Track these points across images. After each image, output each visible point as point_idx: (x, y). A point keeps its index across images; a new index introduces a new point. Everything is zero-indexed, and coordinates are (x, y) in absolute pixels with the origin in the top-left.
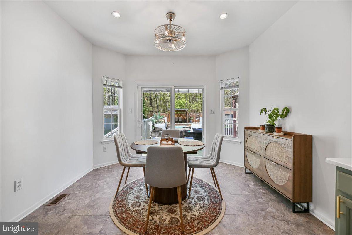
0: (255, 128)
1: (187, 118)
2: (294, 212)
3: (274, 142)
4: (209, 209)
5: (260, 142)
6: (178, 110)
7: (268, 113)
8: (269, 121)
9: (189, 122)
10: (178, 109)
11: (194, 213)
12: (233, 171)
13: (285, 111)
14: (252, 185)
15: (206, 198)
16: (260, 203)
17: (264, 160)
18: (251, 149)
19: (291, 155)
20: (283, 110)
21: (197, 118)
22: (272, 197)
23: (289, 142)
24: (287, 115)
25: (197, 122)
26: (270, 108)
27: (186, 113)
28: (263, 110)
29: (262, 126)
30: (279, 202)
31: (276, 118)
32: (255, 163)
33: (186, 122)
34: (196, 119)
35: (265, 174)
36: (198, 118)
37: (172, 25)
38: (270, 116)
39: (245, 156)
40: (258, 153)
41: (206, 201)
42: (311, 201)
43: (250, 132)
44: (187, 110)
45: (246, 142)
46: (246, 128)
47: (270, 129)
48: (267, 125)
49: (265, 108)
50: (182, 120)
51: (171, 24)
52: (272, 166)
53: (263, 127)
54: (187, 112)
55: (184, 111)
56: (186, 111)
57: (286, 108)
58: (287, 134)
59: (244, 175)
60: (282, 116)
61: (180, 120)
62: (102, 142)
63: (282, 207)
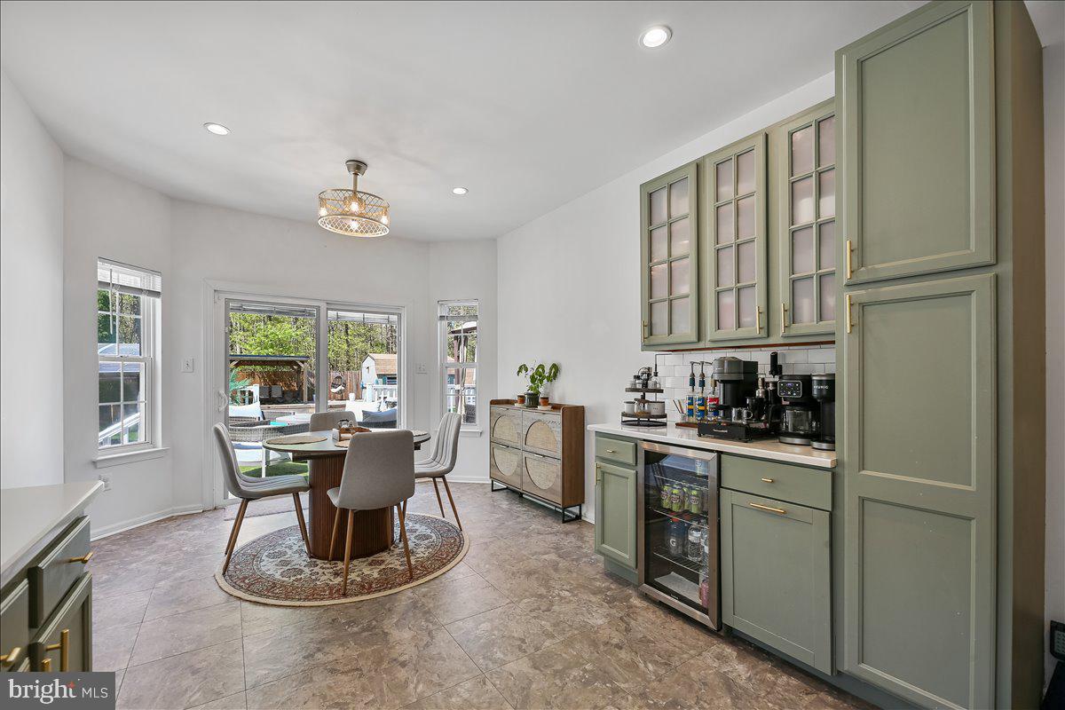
0: (508, 402)
1: (300, 387)
2: (564, 522)
3: (539, 421)
4: (443, 545)
5: (518, 424)
6: (269, 359)
7: (530, 373)
8: (531, 388)
9: (309, 400)
10: (268, 355)
11: (418, 556)
12: (468, 492)
13: (553, 370)
14: (505, 504)
15: (432, 534)
16: (519, 523)
17: (525, 454)
18: (503, 442)
19: (559, 439)
20: (551, 369)
21: (334, 386)
22: (535, 512)
23: (557, 417)
24: (555, 376)
25: (335, 398)
26: (532, 366)
27: (299, 371)
28: (523, 368)
29: (521, 396)
30: (545, 517)
31: (541, 381)
32: (508, 465)
33: (301, 401)
34: (334, 390)
35: (526, 479)
36: (340, 388)
37: (359, 192)
38: (533, 379)
39: (492, 456)
40: (514, 445)
41: (434, 537)
42: (583, 503)
43: (501, 409)
44: (303, 362)
45: (492, 429)
46: (493, 402)
47: (533, 400)
48: (529, 394)
49: (524, 365)
50: (283, 393)
51: (358, 189)
52: (536, 462)
53: (522, 399)
54: (300, 367)
55: (291, 363)
56: (300, 364)
57: (554, 366)
58: (556, 407)
59: (490, 494)
60: (549, 379)
61: (276, 393)
62: (94, 463)
63: (549, 521)
